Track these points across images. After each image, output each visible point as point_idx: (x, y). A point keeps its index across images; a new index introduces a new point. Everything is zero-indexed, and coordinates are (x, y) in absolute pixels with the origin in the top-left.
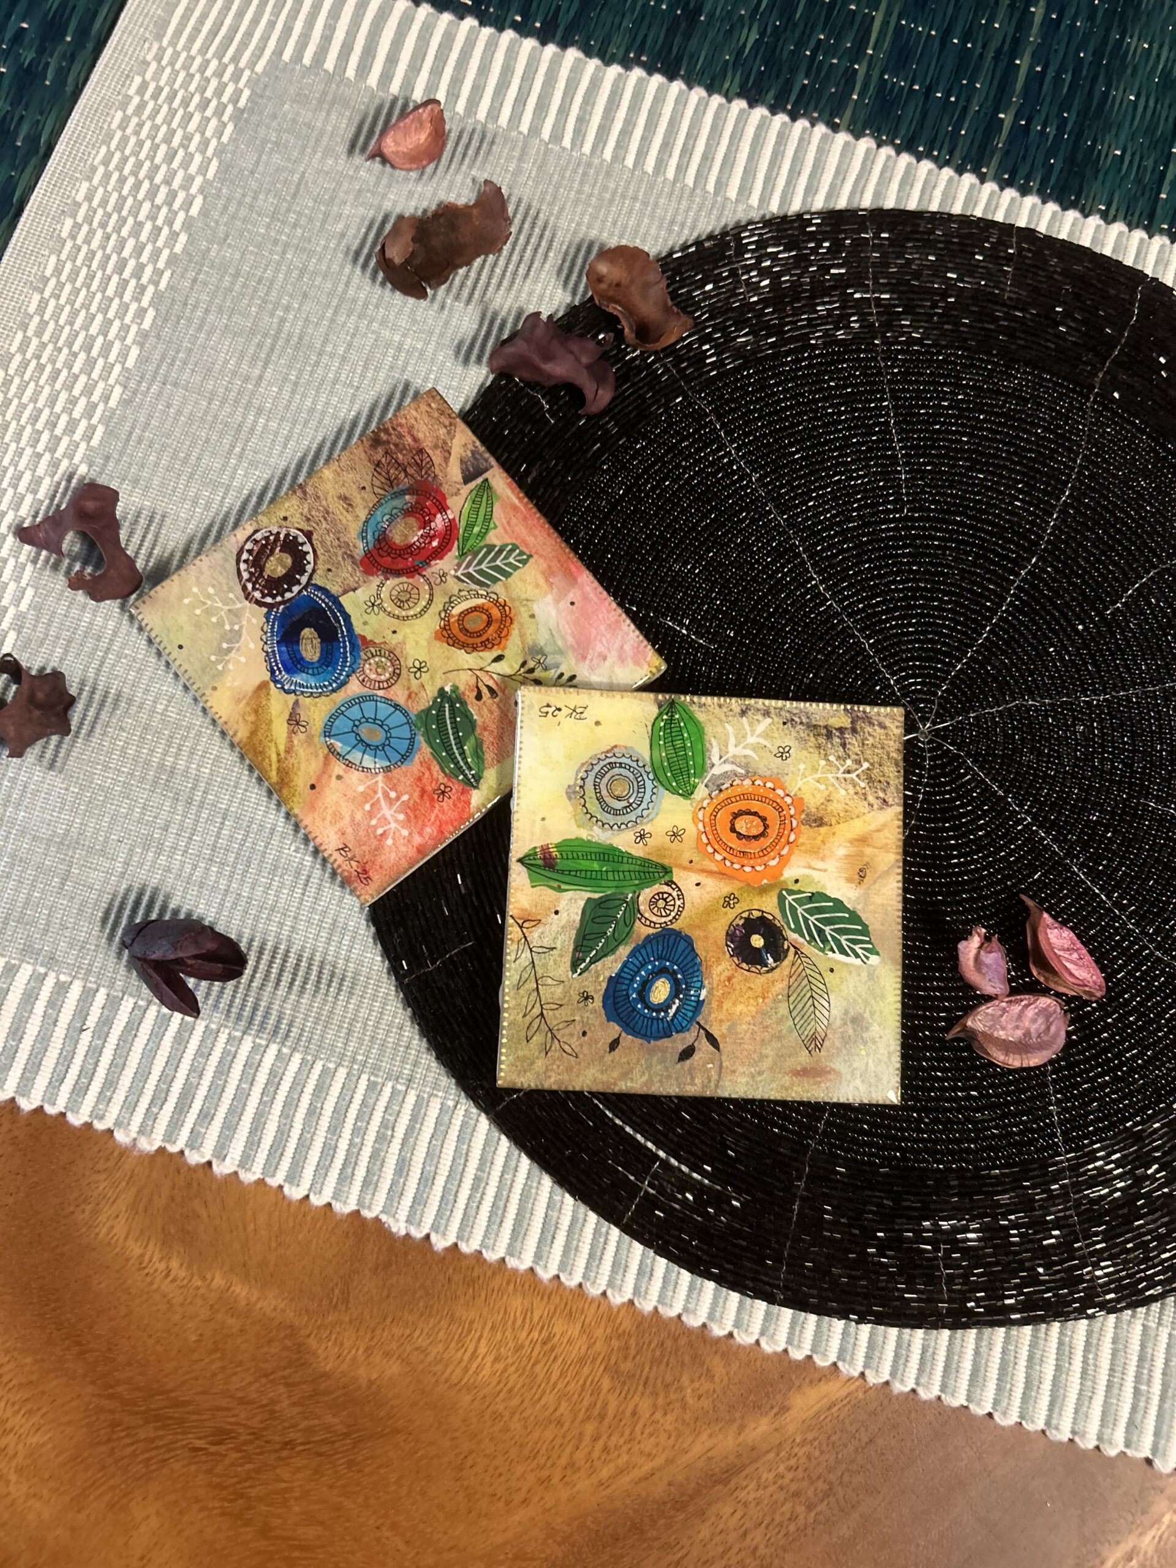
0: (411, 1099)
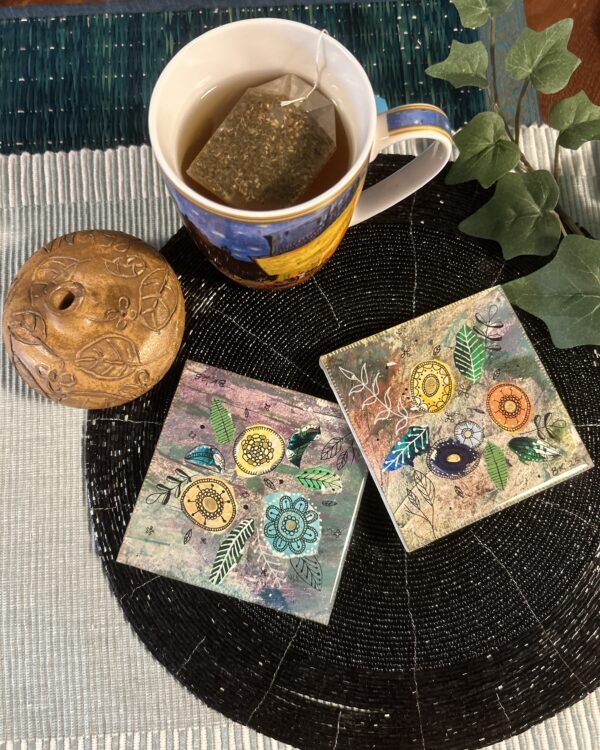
0: (204, 732)
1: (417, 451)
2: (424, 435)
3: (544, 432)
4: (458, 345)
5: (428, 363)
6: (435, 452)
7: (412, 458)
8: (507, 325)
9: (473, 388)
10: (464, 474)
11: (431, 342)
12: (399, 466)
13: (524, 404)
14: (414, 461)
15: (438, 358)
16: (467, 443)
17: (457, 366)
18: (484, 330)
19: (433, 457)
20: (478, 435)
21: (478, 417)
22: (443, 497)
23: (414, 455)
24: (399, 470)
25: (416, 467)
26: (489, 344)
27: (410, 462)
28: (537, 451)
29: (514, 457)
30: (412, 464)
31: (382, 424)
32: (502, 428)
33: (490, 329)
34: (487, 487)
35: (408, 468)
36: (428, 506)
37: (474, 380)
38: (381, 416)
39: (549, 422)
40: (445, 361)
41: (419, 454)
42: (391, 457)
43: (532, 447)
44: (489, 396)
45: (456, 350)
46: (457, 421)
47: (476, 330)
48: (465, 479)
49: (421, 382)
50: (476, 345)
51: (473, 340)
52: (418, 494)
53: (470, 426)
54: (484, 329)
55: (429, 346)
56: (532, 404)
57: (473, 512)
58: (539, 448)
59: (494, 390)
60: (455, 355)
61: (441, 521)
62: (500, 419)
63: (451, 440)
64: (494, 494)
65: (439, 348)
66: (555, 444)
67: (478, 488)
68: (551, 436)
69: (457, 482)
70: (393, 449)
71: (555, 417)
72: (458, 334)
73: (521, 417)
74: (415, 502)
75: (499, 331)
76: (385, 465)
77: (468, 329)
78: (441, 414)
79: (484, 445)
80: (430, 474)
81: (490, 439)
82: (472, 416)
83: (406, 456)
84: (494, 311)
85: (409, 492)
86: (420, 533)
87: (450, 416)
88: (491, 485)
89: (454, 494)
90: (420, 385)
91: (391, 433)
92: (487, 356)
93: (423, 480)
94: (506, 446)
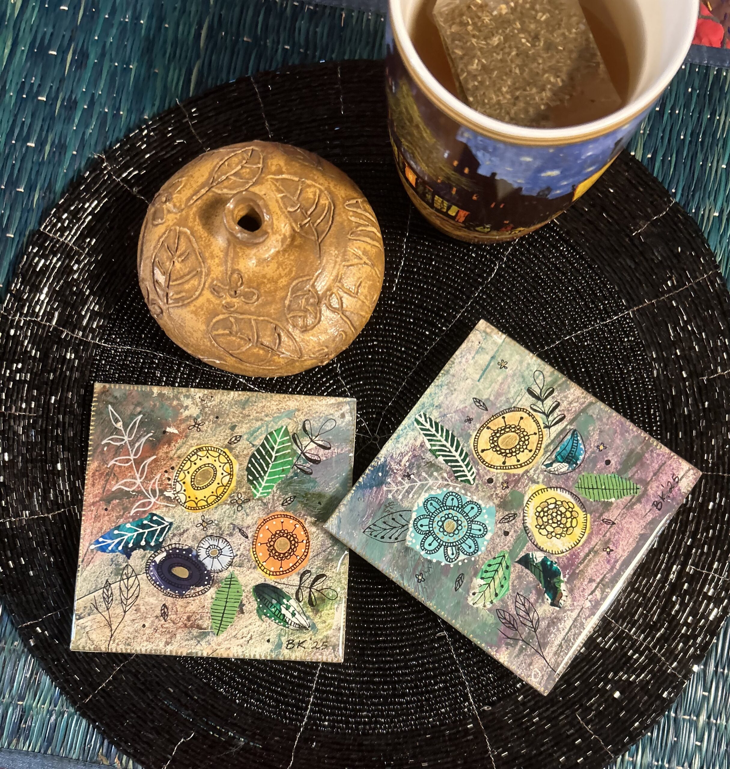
1: (143, 543)
2: (163, 530)
3: (306, 593)
4: (263, 445)
5: (216, 449)
6: (165, 554)
7: (133, 549)
8: (335, 450)
9: (251, 504)
10: (181, 596)
11: (233, 428)
12: (112, 551)
13: (301, 550)
14: (134, 553)
15: (231, 450)
16: (208, 563)
17: (248, 469)
18: (305, 443)
19: (158, 559)
20: (225, 560)
21: (237, 539)
22: (143, 608)
23: (137, 545)
24: (111, 555)
25: (131, 561)
26: (300, 463)
27: (127, 552)
28: (284, 611)
29: (252, 604)
30: (129, 556)
31: (122, 494)
32: (258, 565)
33: (313, 445)
34: (200, 622)
35: (121, 558)
36: (119, 610)
37: (258, 495)
38: (125, 484)
39: (318, 585)
40: (237, 457)
41: (144, 548)
42: (109, 535)
43: (280, 603)
44: (265, 521)
45: (258, 451)
46: (210, 532)
47: (294, 439)
48: (180, 602)
49: (194, 467)
50: (284, 456)
51: (284, 449)
52: (116, 592)
53: (221, 545)
54: (305, 441)
55: (228, 431)
56: (311, 554)
57: (167, 643)
58: (287, 609)
59: (274, 517)
60: (253, 455)
61: (125, 634)
62: (262, 553)
63: (189, 550)
64: (204, 634)
65: (239, 438)
66: (310, 614)
67: (189, 619)
68: (311, 602)
69: (169, 601)
70: (118, 528)
71: (328, 583)
72: (271, 434)
73: (289, 563)
74: (108, 599)
75: (322, 452)
76: (98, 542)
77: (286, 432)
78: (197, 516)
79: (225, 574)
80: (143, 577)
81: (236, 571)
82: (231, 535)
83: (127, 543)
84: (329, 426)
85: (108, 584)
86: (93, 636)
87: (205, 524)
88: (206, 623)
89: (158, 612)
90: (191, 471)
91: (126, 509)
92: (290, 474)
93: (131, 580)
94: (250, 588)
